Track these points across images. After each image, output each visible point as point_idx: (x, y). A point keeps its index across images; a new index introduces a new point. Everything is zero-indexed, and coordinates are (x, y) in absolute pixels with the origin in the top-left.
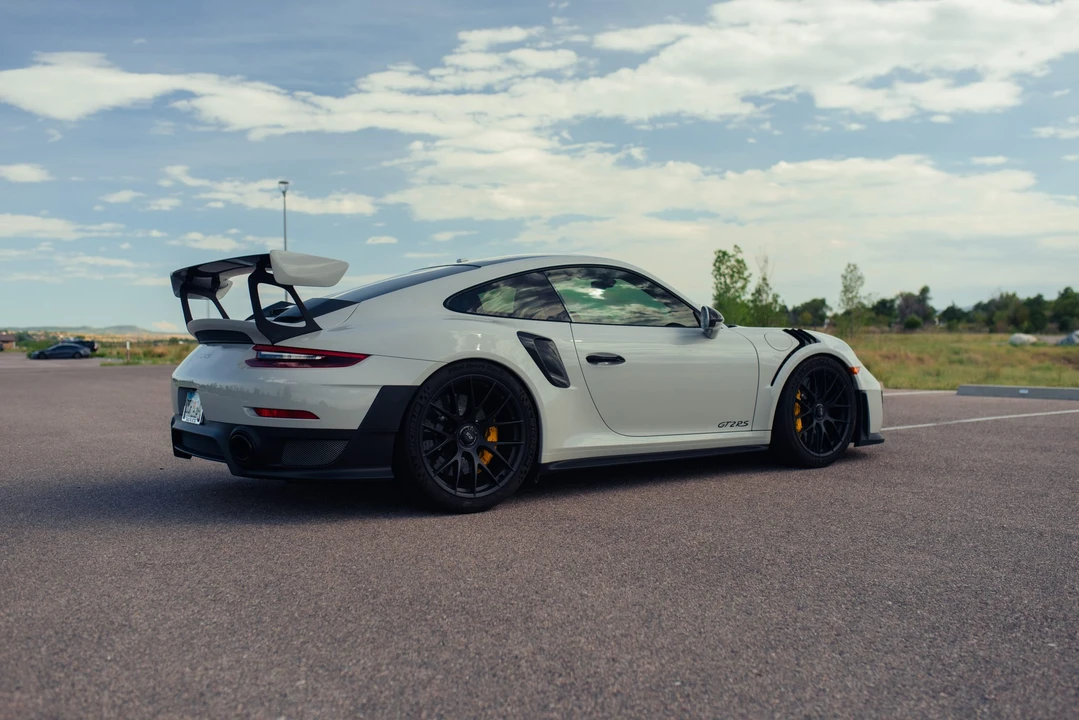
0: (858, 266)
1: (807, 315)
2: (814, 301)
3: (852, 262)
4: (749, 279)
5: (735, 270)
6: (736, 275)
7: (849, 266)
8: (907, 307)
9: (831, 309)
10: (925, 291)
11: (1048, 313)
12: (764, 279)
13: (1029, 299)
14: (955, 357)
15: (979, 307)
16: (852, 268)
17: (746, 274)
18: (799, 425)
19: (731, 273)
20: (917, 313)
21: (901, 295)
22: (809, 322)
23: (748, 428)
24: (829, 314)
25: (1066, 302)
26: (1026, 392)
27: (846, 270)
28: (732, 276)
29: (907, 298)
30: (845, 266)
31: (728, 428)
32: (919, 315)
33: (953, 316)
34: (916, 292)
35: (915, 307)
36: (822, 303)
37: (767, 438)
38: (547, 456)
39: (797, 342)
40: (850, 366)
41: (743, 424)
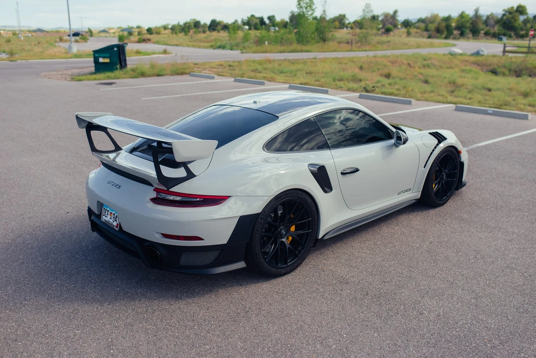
0: (371, 5)
1: (337, 23)
2: (340, 15)
3: (368, 3)
4: (315, 10)
5: (308, 5)
6: (309, 8)
7: (367, 4)
8: (387, 20)
9: (348, 20)
10: (396, 12)
11: (453, 25)
12: (324, 11)
13: (444, 17)
14: (425, 63)
15: (421, 21)
16: (368, 6)
17: (314, 7)
18: (434, 186)
19: (306, 6)
20: (391, 23)
21: (384, 14)
22: (338, 27)
23: (411, 192)
24: (347, 22)
25: (463, 20)
26: (491, 112)
27: (365, 7)
28: (306, 8)
29: (386, 16)
30: (365, 5)
31: (402, 194)
32: (392, 25)
33: (407, 24)
34: (391, 13)
35: (391, 20)
36: (344, 16)
37: (419, 196)
38: (322, 234)
39: (437, 141)
40: (459, 150)
41: (409, 190)
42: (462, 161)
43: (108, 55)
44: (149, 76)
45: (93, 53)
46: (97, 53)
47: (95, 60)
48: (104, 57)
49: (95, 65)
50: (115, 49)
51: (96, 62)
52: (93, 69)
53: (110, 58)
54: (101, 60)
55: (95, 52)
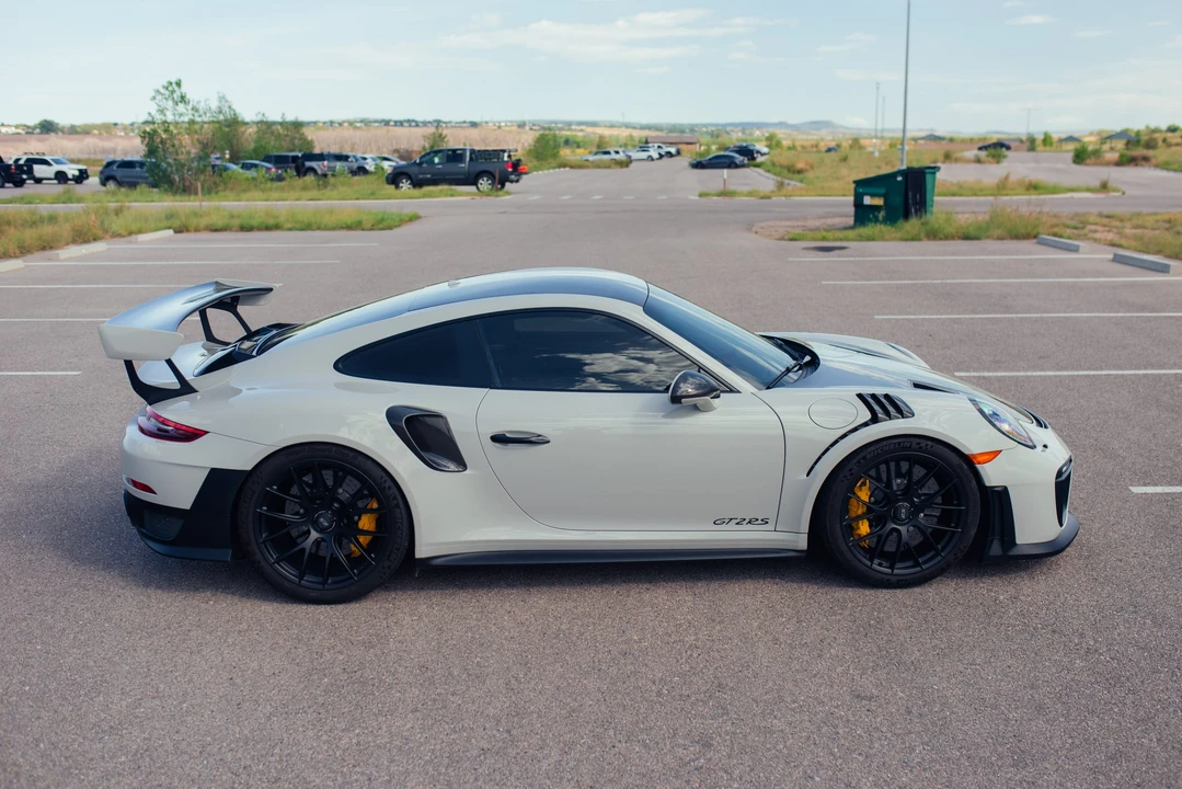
18: (864, 528)
23: (769, 527)
31: (732, 526)
37: (802, 543)
38: (422, 552)
39: (868, 416)
40: (966, 452)
41: (759, 522)
42: (987, 484)
43: (883, 191)
44: (947, 237)
45: (853, 186)
46: (863, 185)
47: (855, 200)
48: (873, 195)
49: (856, 212)
50: (899, 179)
51: (858, 204)
52: (851, 221)
53: (885, 196)
54: (867, 200)
55: (859, 183)
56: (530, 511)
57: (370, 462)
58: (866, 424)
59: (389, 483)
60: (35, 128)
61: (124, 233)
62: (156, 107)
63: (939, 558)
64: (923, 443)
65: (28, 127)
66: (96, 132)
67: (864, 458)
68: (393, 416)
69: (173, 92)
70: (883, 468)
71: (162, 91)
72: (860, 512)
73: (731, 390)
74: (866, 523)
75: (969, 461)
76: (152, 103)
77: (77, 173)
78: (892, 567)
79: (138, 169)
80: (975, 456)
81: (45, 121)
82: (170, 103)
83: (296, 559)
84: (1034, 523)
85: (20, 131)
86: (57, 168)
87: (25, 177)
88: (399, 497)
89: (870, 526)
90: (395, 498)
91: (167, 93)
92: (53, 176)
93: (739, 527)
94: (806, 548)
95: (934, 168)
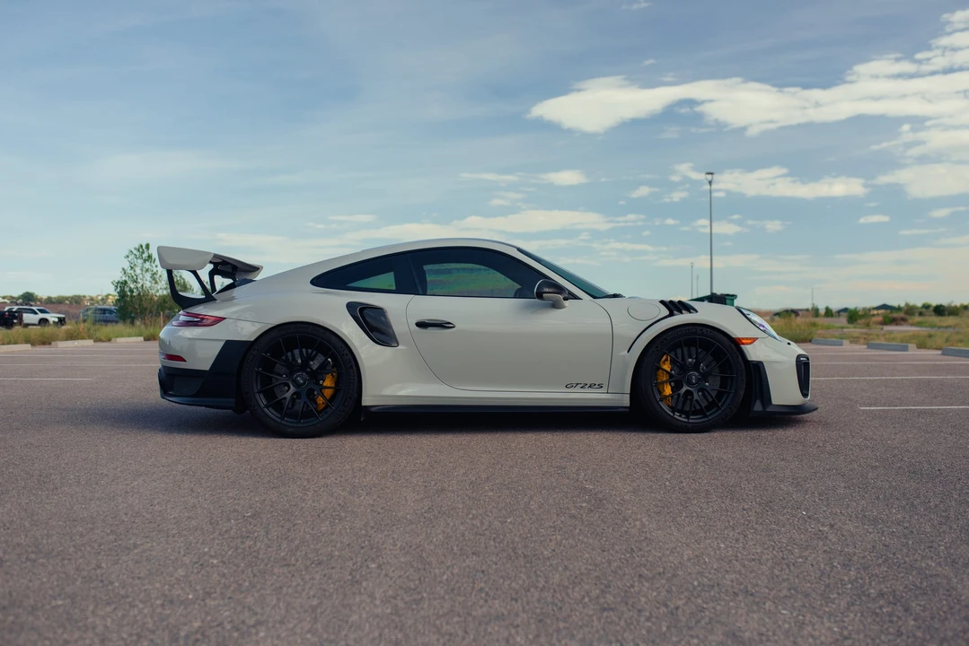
18: (668, 391)
23: (604, 390)
37: (625, 401)
38: (367, 400)
39: (667, 313)
40: (734, 336)
41: (597, 386)
42: (749, 359)
56: (440, 377)
57: (334, 337)
58: (666, 317)
59: (346, 352)
60: (19, 298)
61: (104, 339)
62: (128, 264)
63: (720, 411)
64: (705, 330)
65: (13, 298)
66: (67, 302)
67: (666, 339)
68: (351, 307)
69: (143, 252)
70: (679, 351)
71: (135, 252)
72: (664, 379)
73: (575, 297)
74: (669, 388)
75: (736, 343)
76: (126, 260)
77: (56, 320)
78: (688, 417)
79: (107, 315)
80: (739, 339)
81: (27, 293)
82: (140, 261)
83: (278, 406)
84: (784, 391)
85: (6, 300)
86: (41, 316)
87: (15, 321)
88: (352, 361)
89: (672, 390)
90: (350, 362)
91: (138, 254)
92: (37, 322)
93: (582, 390)
94: (629, 405)
95: (733, 296)
